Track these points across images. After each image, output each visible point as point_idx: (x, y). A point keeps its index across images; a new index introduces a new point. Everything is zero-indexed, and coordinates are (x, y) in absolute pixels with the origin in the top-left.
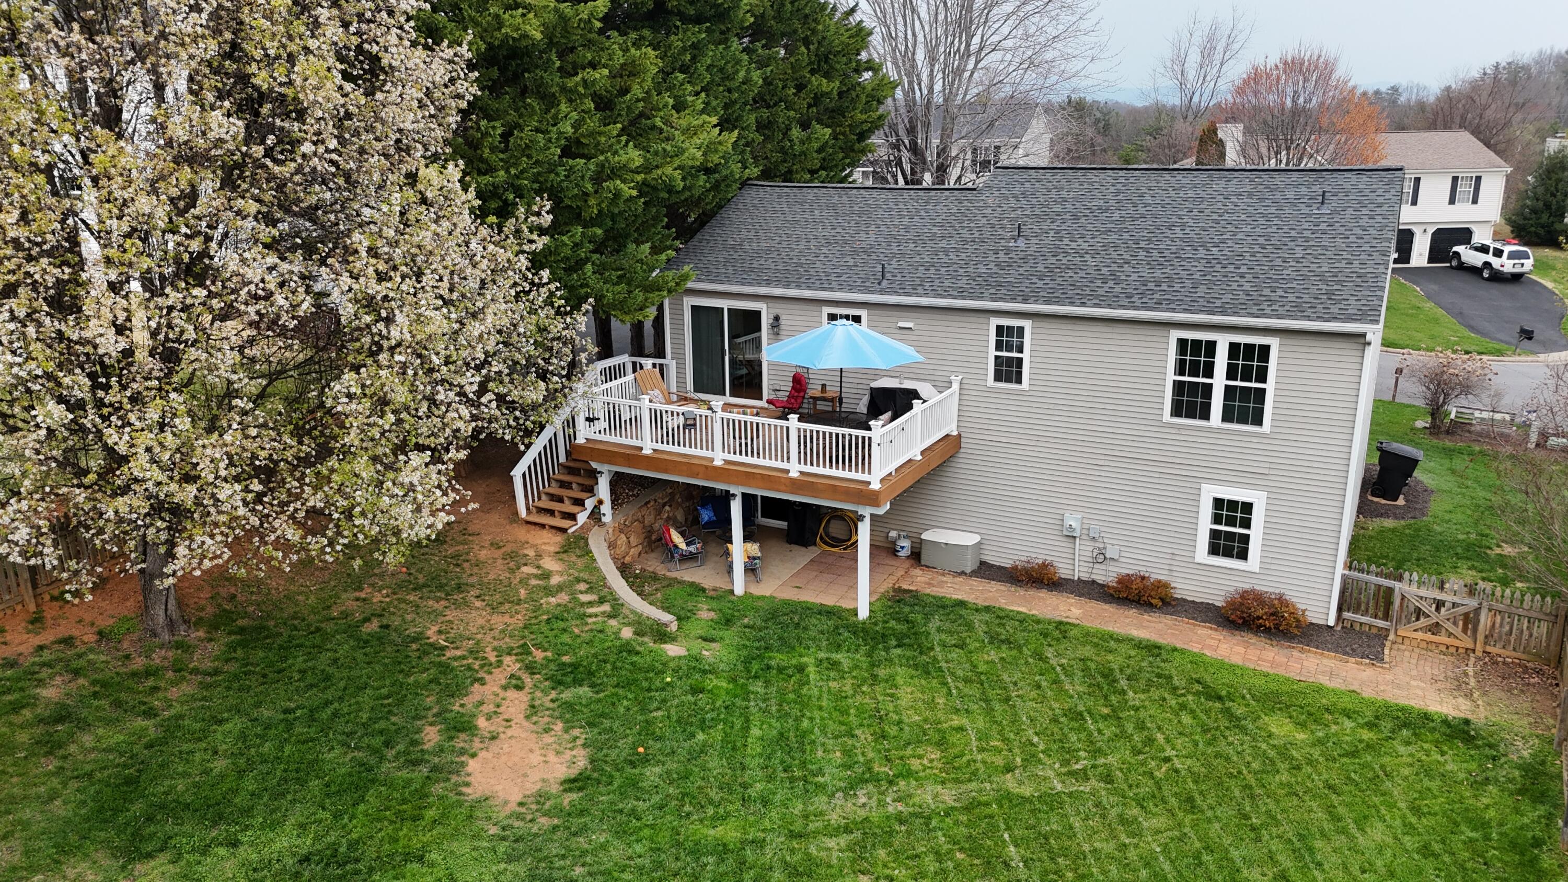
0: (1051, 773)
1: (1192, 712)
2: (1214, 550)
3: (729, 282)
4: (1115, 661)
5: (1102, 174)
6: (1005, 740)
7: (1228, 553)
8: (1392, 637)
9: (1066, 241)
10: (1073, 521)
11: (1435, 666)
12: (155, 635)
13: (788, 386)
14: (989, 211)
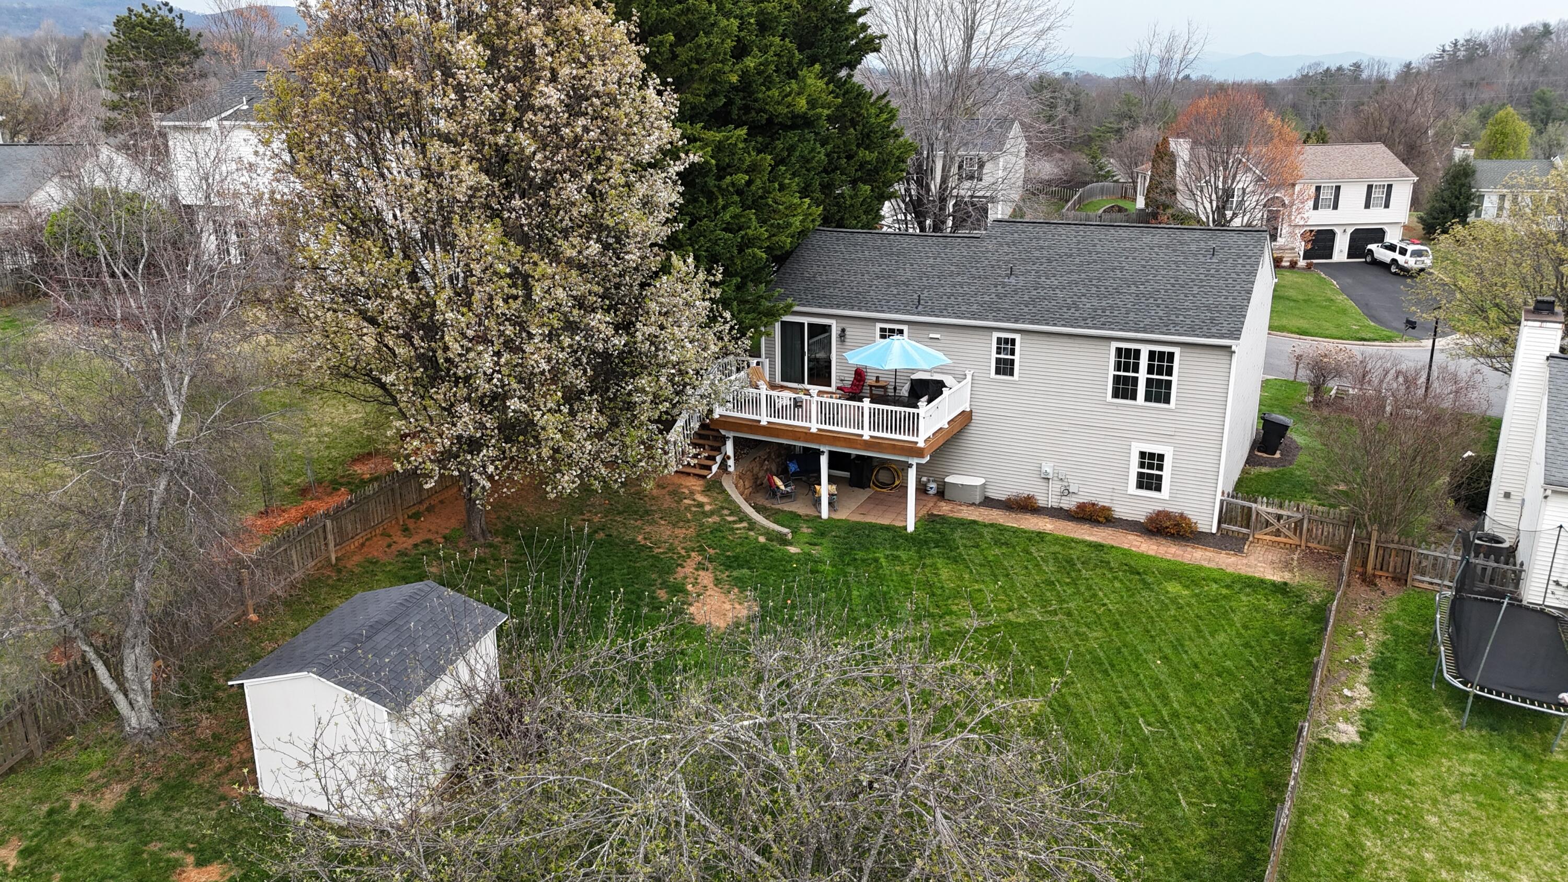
0: (1035, 612)
1: (1121, 581)
2: (1140, 485)
3: (810, 305)
4: (1075, 554)
5: (1068, 228)
6: (1007, 596)
7: (1149, 488)
8: (1251, 539)
9: (1043, 279)
10: (1048, 468)
11: (1274, 555)
12: (475, 539)
13: (850, 377)
14: (990, 254)
